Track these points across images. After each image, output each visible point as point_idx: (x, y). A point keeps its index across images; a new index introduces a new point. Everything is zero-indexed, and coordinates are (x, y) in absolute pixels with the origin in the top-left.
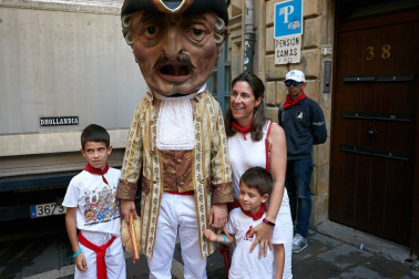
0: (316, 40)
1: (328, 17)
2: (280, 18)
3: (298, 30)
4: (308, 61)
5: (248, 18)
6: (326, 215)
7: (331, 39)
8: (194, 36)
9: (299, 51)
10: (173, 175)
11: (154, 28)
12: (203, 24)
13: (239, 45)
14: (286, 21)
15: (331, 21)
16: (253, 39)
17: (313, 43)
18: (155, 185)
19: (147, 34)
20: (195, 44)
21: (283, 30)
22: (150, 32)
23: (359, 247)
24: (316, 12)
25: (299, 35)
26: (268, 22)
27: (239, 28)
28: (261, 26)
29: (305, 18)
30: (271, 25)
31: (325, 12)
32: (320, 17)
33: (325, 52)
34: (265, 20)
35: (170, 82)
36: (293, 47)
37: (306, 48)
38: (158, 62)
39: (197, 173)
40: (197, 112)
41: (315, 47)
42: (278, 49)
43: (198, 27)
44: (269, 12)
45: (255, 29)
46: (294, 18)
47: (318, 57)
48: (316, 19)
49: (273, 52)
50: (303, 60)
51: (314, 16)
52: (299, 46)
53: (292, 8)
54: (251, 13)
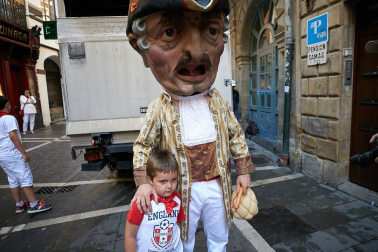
0: (338, 44)
1: (349, 26)
2: (311, 31)
3: (324, 38)
4: (332, 61)
5: (288, 33)
6: (347, 178)
7: (352, 42)
9: (325, 55)
10: (200, 166)
11: (171, 30)
13: (283, 53)
14: (316, 32)
15: (352, 29)
16: (292, 47)
17: (336, 47)
18: (183, 178)
19: (165, 36)
20: (211, 44)
21: (314, 39)
22: (168, 34)
23: (371, 203)
24: (338, 23)
25: (325, 42)
26: (302, 35)
27: (283, 41)
28: (297, 38)
29: (330, 29)
30: (304, 37)
31: (346, 23)
32: (342, 27)
33: (347, 54)
34: (300, 33)
35: (190, 82)
36: (320, 52)
37: (331, 52)
39: (219, 159)
40: (212, 106)
41: (337, 50)
42: (310, 53)
44: (303, 27)
45: (294, 41)
46: (321, 30)
47: (341, 58)
48: (339, 29)
49: (306, 57)
50: (328, 61)
51: (337, 26)
52: (325, 51)
53: (320, 22)
54: (290, 29)
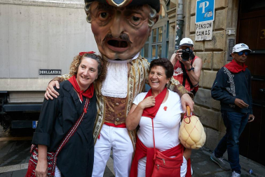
0: (222, 24)
1: (233, 9)
2: (200, 10)
3: (211, 18)
4: (217, 38)
5: (179, 10)
7: (235, 23)
8: (133, 21)
9: (211, 32)
10: (112, 113)
11: (105, 13)
12: (140, 14)
13: (174, 27)
14: (203, 12)
15: (235, 12)
16: (182, 23)
17: (221, 27)
19: (100, 17)
20: (133, 27)
21: (201, 17)
22: (103, 16)
23: (248, 172)
24: (223, 5)
25: (211, 21)
26: (192, 13)
27: (174, 16)
28: (187, 15)
29: (216, 10)
30: (193, 15)
31: (230, 6)
32: (226, 9)
33: (230, 33)
34: (190, 11)
35: (114, 52)
36: (207, 29)
37: (216, 30)
38: (106, 37)
40: (131, 72)
41: (222, 29)
42: (198, 30)
43: (136, 15)
44: (192, 6)
45: (184, 17)
46: (208, 10)
47: (225, 36)
48: (224, 11)
49: (194, 33)
50: (214, 38)
51: (222, 8)
52: (211, 29)
53: (208, 3)
54: (181, 6)
